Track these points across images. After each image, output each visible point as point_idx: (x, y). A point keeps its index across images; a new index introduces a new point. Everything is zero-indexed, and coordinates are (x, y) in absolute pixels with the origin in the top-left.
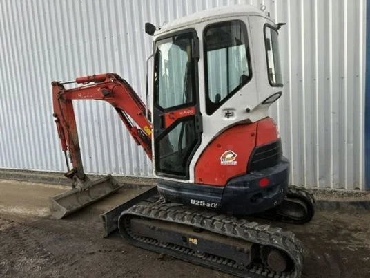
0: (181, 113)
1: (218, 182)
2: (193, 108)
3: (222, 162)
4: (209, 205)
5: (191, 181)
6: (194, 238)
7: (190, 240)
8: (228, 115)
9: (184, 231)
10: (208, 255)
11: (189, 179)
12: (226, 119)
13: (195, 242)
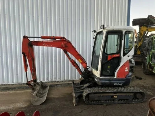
0: (115, 56)
1: (124, 77)
2: (119, 54)
3: (125, 71)
4: (120, 84)
5: (115, 77)
6: (115, 96)
7: (114, 97)
8: (128, 57)
9: (112, 94)
10: (120, 100)
11: (114, 77)
12: (128, 58)
13: (116, 97)
